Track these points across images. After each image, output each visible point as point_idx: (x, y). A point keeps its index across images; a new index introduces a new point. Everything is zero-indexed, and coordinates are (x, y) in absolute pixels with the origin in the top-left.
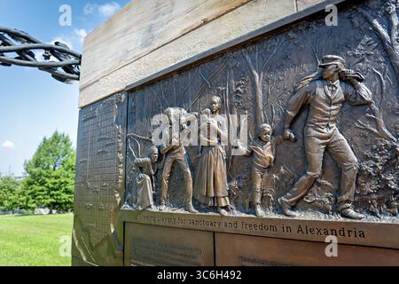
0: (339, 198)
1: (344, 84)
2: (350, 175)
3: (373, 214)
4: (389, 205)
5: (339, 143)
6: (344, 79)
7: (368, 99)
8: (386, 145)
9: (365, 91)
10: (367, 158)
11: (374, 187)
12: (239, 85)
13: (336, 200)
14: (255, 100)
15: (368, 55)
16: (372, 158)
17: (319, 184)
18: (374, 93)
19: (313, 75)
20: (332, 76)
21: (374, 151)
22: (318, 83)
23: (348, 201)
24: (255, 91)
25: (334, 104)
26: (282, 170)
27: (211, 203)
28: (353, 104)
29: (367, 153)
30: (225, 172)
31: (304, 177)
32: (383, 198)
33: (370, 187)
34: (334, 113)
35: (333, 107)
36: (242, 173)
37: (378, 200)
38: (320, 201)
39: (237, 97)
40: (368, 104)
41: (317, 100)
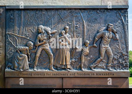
0: (108, 65)
1: (112, 33)
2: (111, 59)
3: (116, 69)
4: (119, 67)
5: (109, 50)
6: (113, 32)
7: (118, 39)
8: (120, 52)
9: (117, 36)
10: (116, 55)
11: (116, 62)
12: (77, 24)
13: (107, 66)
14: (83, 31)
15: (119, 26)
16: (117, 55)
17: (102, 61)
18: (119, 37)
19: (104, 28)
20: (111, 30)
21: (117, 53)
22: (106, 31)
23: (110, 66)
24: (84, 28)
25: (110, 39)
26: (91, 56)
27: (63, 67)
28: (114, 39)
29: (116, 53)
30: (70, 55)
31: (99, 59)
32: (118, 65)
33: (115, 62)
34: (109, 41)
35: (109, 39)
36: (77, 57)
37: (117, 66)
38: (102, 66)
39: (76, 29)
40: (118, 40)
41: (106, 36)
